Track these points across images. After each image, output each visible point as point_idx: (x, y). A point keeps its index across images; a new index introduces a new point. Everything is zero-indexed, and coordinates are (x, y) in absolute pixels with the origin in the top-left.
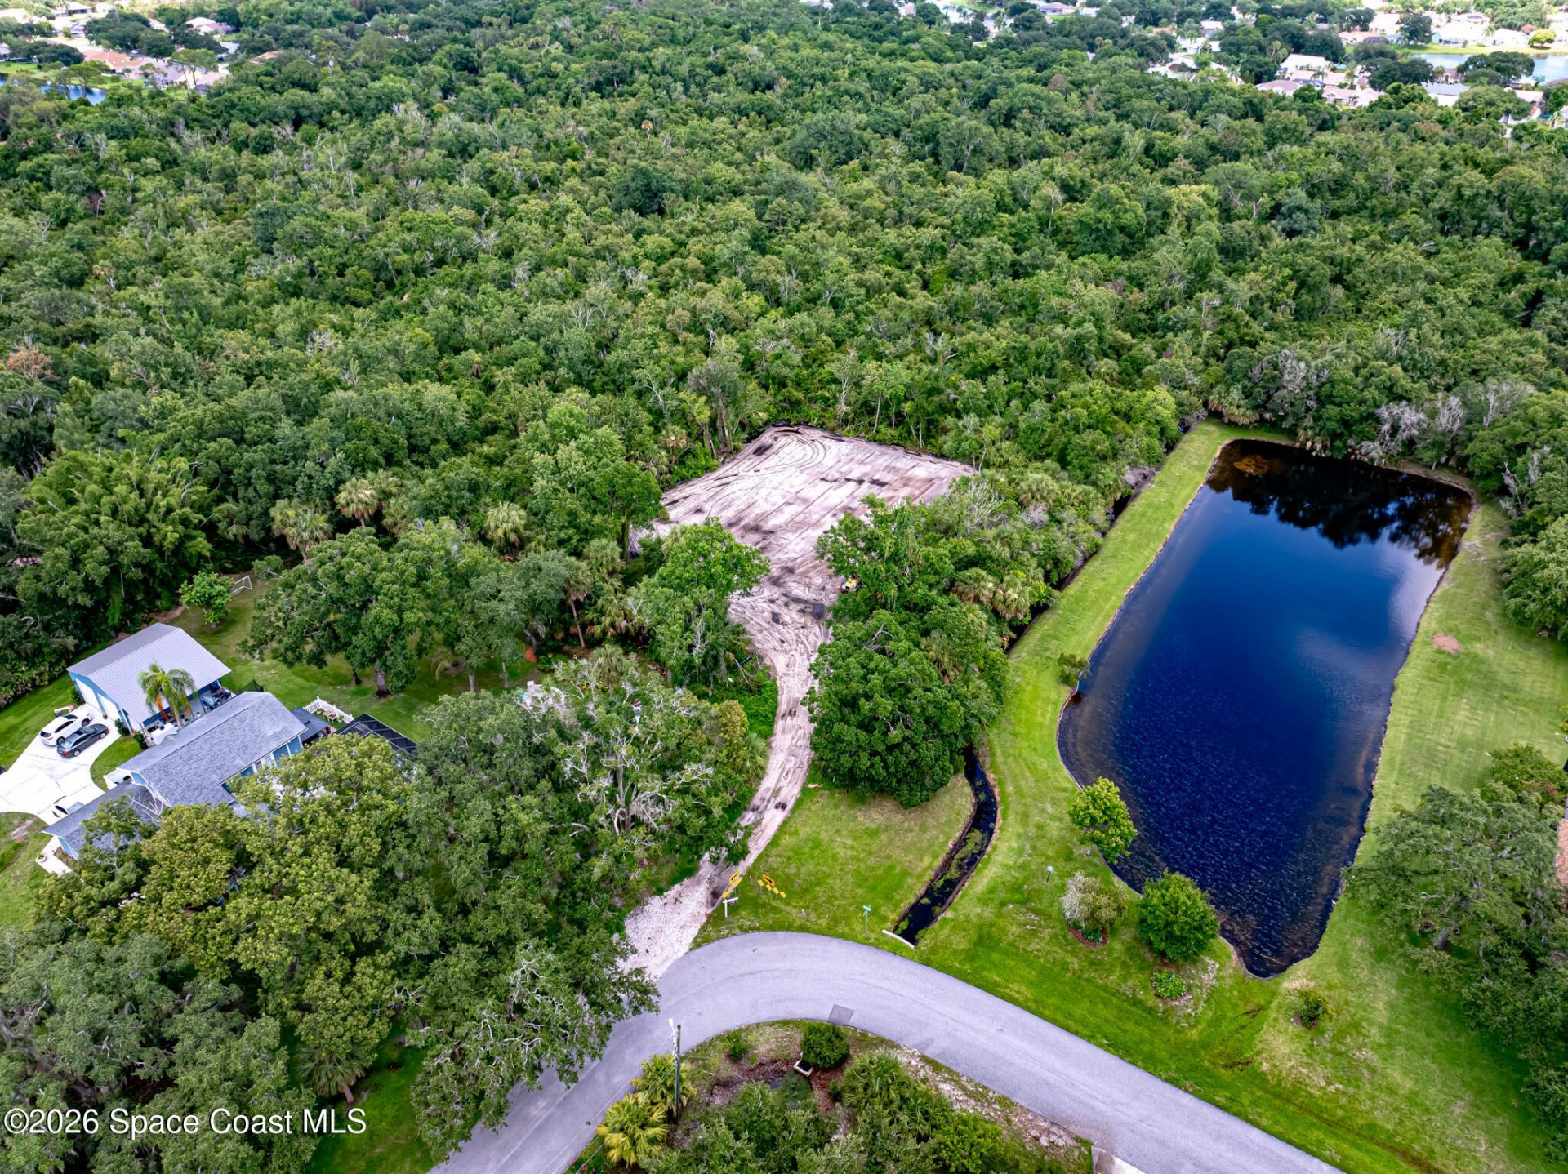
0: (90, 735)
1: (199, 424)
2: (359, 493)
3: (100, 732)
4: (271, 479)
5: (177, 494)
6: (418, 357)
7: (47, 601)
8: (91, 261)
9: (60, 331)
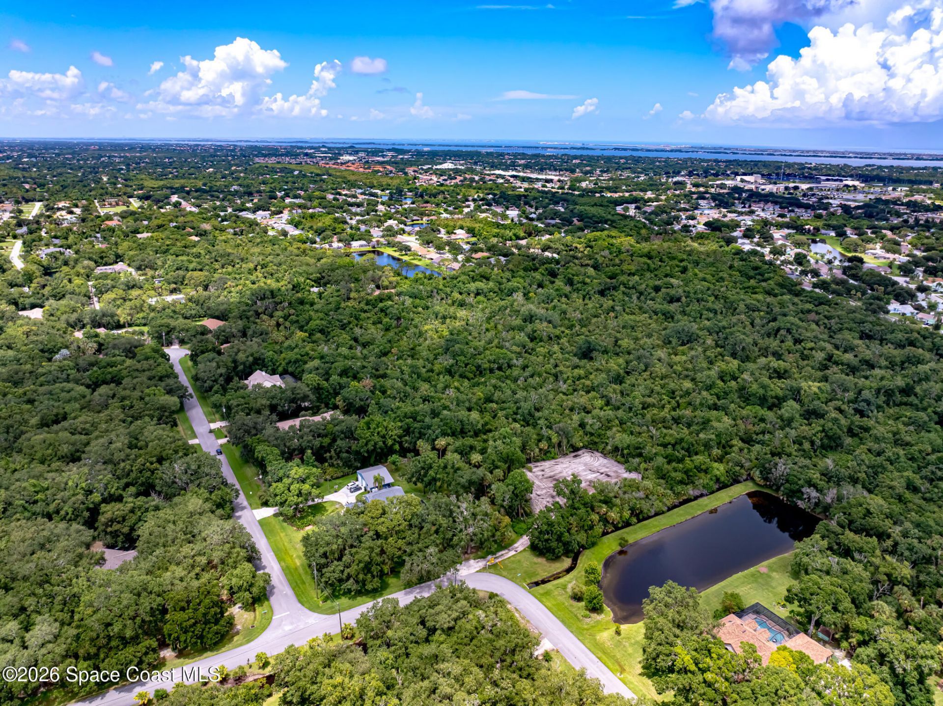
0: (358, 489)
1: (406, 414)
2: (441, 442)
3: (360, 489)
4: (420, 433)
5: (395, 432)
6: (476, 403)
7: (358, 453)
8: (392, 347)
9: (378, 373)
